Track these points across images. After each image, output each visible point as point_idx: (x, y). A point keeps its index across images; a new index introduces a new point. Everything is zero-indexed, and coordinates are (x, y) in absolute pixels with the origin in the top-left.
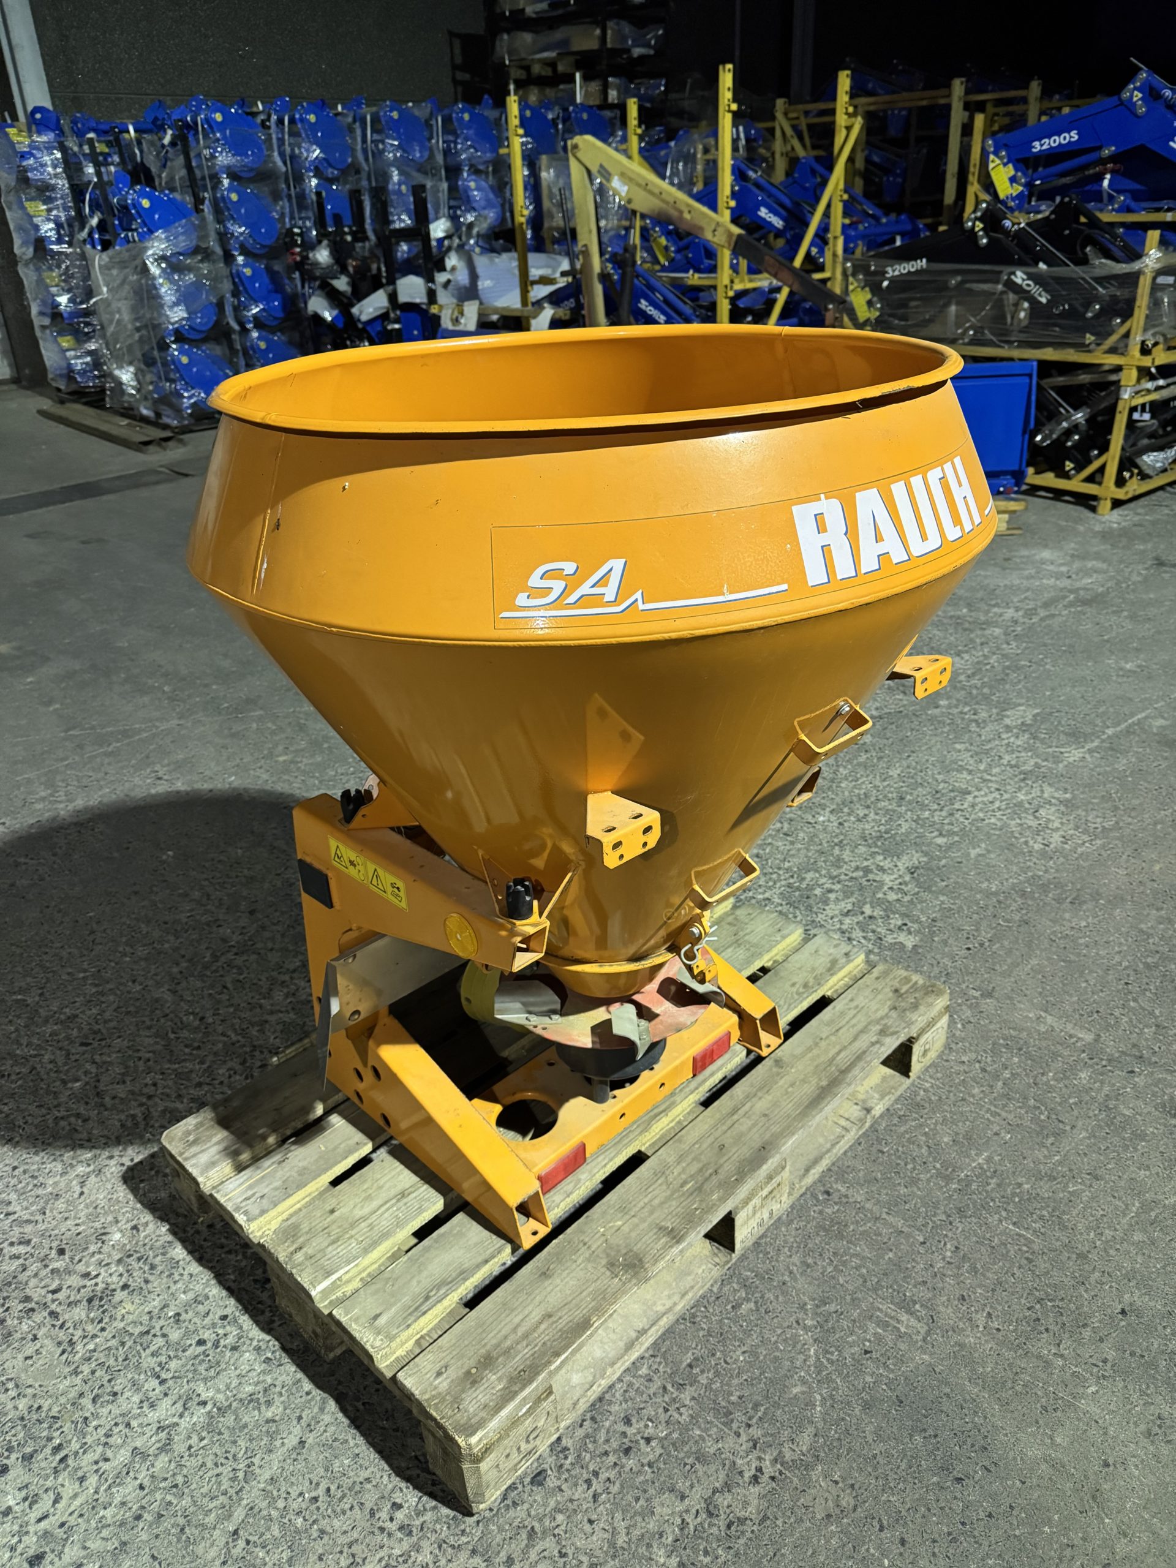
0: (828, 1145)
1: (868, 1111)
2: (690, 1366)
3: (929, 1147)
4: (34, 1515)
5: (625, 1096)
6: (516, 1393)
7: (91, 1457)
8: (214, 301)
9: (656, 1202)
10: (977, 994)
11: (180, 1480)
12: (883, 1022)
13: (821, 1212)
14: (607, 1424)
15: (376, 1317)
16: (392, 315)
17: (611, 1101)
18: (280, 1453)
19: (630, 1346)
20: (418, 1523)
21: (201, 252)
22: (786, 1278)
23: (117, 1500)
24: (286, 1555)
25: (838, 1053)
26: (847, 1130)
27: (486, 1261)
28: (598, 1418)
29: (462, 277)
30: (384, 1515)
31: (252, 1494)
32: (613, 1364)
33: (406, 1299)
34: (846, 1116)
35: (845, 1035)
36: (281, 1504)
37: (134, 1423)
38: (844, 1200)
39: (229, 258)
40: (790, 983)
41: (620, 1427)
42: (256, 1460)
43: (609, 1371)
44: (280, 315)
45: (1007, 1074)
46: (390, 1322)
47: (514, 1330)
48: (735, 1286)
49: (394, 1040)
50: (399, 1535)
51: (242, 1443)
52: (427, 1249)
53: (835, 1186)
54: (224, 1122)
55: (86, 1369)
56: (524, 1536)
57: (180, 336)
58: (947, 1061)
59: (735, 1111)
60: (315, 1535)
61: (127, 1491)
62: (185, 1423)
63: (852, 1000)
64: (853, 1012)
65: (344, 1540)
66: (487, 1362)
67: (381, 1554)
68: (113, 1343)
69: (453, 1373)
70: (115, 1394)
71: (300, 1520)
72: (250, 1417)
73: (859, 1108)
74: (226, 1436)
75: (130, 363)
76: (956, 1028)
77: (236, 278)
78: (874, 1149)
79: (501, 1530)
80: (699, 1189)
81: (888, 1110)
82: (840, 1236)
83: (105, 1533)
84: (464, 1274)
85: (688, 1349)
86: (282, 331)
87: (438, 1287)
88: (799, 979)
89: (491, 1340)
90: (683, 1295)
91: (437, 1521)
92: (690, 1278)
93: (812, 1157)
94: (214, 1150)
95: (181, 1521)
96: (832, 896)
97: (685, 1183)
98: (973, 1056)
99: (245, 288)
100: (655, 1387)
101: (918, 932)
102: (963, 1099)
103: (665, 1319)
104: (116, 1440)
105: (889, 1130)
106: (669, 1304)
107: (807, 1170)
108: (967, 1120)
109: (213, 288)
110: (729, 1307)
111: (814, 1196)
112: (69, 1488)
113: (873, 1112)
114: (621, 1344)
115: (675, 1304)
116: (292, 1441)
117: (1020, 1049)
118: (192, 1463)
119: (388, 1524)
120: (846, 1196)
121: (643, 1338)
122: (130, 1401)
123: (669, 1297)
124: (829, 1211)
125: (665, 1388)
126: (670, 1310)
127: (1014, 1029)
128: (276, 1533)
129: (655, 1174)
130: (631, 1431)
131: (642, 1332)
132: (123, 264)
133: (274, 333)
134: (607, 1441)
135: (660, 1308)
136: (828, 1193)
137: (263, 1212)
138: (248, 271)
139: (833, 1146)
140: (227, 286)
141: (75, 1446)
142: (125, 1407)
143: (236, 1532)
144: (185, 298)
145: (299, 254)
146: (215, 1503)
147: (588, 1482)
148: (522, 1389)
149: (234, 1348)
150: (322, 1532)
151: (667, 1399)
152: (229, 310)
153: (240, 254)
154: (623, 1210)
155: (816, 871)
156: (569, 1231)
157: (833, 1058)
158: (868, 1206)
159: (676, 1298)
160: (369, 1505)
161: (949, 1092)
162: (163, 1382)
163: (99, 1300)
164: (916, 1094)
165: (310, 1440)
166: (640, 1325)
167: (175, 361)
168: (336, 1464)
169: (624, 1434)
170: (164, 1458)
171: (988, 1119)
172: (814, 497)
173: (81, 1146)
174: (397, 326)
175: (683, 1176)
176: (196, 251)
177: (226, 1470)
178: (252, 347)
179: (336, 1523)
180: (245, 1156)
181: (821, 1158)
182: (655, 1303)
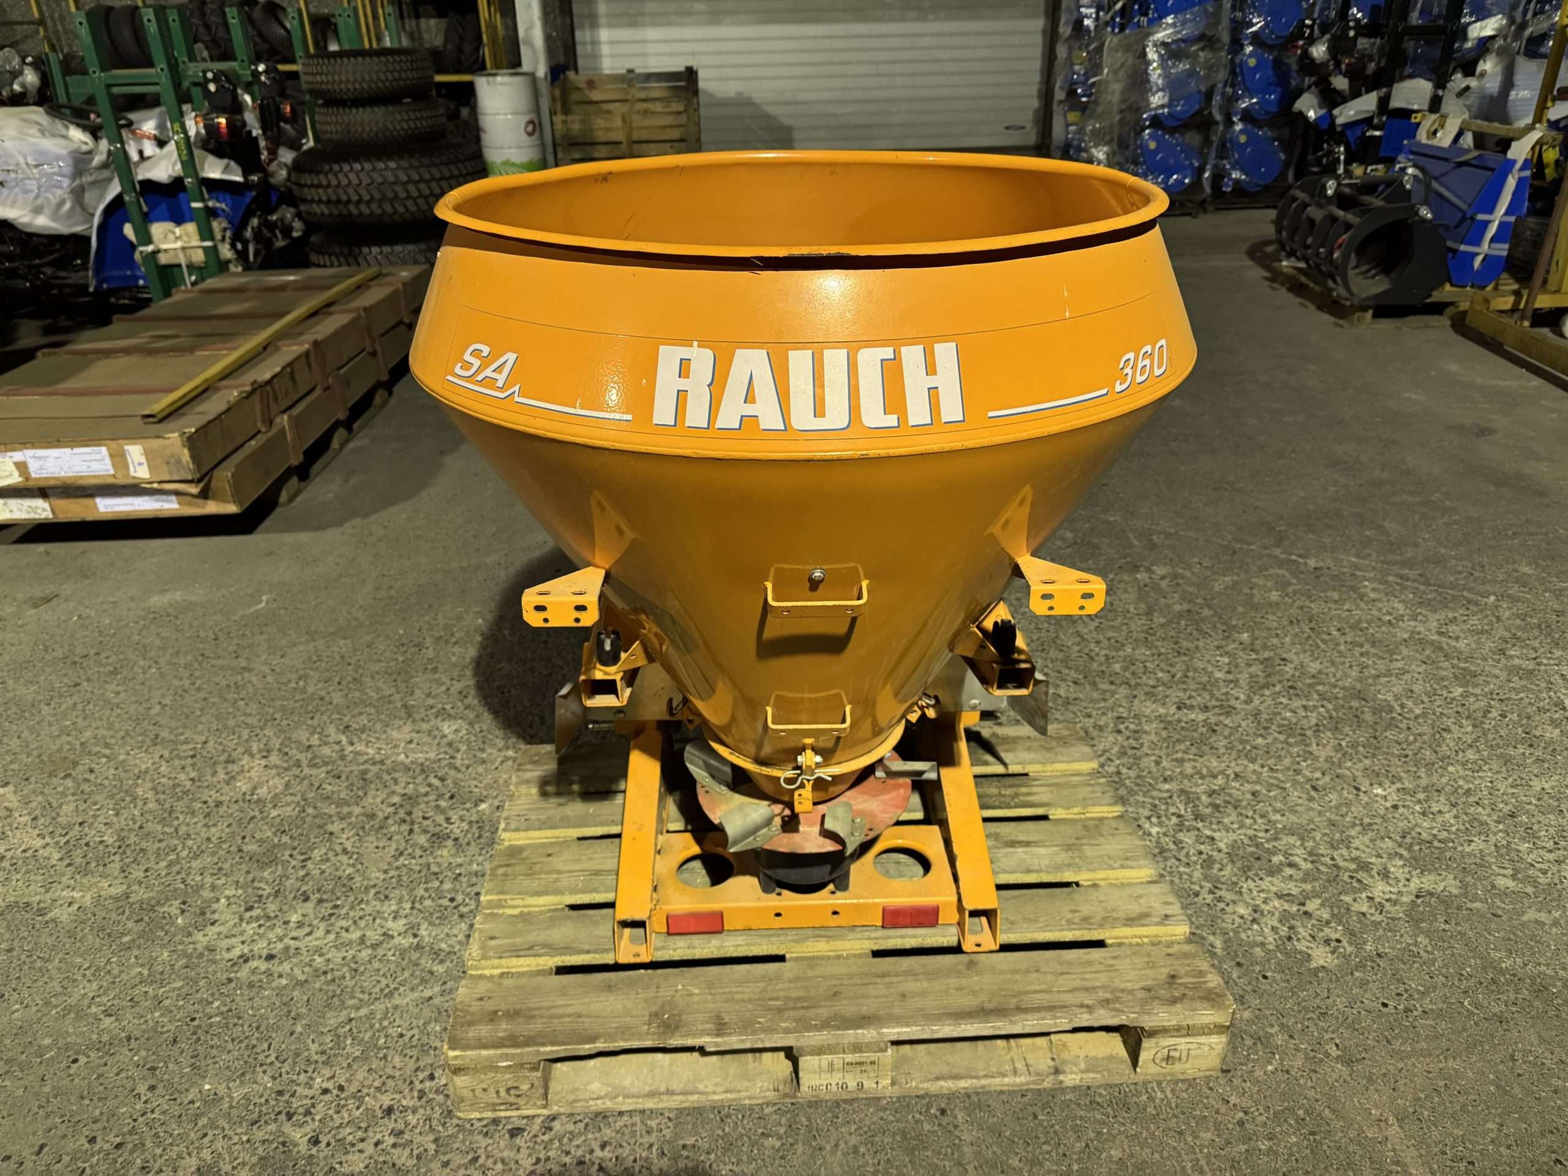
0: (982, 1073)
1: (1057, 1071)
2: (684, 1147)
3: (1087, 1145)
4: (294, 934)
5: (789, 900)
6: (503, 1046)
7: (344, 924)
8: (1203, 89)
9: (739, 996)
10: (1334, 1052)
11: (362, 969)
12: (1118, 994)
13: (917, 1122)
14: (590, 1136)
15: (492, 938)
16: (1376, 121)
17: (774, 895)
18: (415, 995)
19: (651, 1095)
20: (431, 1096)
21: (1207, 40)
22: (828, 1147)
23: (329, 956)
24: (357, 1053)
25: (1036, 992)
26: (1015, 1072)
27: (588, 952)
28: (590, 1127)
29: (1493, 85)
30: (421, 1076)
31: (379, 1007)
32: (626, 1096)
33: (519, 940)
34: (1030, 1062)
35: (1066, 982)
36: (385, 1023)
37: (378, 921)
38: (951, 1128)
39: (1236, 45)
40: (1073, 908)
41: (596, 1146)
42: (402, 989)
43: (620, 1099)
44: (1274, 109)
45: (1264, 1145)
46: (493, 948)
47: (549, 1008)
48: (783, 1120)
49: (647, 751)
50: (416, 1094)
51: (407, 974)
52: (569, 918)
53: (957, 1111)
54: (561, 761)
55: (392, 873)
56: (470, 1157)
57: (1156, 122)
58: (1211, 1089)
59: (884, 975)
60: (381, 1055)
61: (336, 956)
62: (397, 940)
63: (1114, 958)
64: (1102, 968)
65: (389, 1071)
66: (513, 1015)
67: (398, 1096)
68: (418, 868)
69: (489, 1006)
70: (387, 897)
71: (382, 1041)
72: (426, 963)
73: (1052, 1063)
74: (404, 963)
75: (1107, 143)
76: (1263, 1067)
77: (1236, 70)
78: (1030, 1110)
79: (463, 1142)
80: (780, 1010)
81: (1089, 1088)
82: (911, 1151)
83: (306, 969)
84: (568, 950)
85: (696, 1134)
86: (1270, 125)
87: (544, 946)
88: (1086, 909)
89: (534, 1002)
90: (726, 1092)
91: (440, 1105)
92: (746, 1084)
93: (955, 1071)
94: (537, 773)
95: (338, 992)
96: (1288, 871)
97: (777, 999)
98: (1246, 1102)
99: (1244, 80)
100: (646, 1140)
101: (1346, 957)
102: (1180, 1133)
103: (696, 1097)
104: (362, 924)
105: (1067, 1105)
106: (710, 1089)
107: (937, 1079)
108: (1161, 1153)
109: (1208, 76)
110: (760, 1131)
111: (929, 1106)
112: (320, 933)
113: (1061, 1077)
114: (647, 1089)
115: (714, 1093)
116: (428, 993)
117: (1313, 1133)
118: (376, 965)
119: (417, 1083)
120: (956, 1127)
121: (665, 1098)
122: (391, 906)
123: (717, 1084)
124: (927, 1127)
125: (651, 1146)
126: (706, 1094)
127: (1333, 1111)
128: (366, 1038)
129: (763, 977)
130: (598, 1153)
131: (670, 1093)
132: (1127, 48)
133: (1260, 128)
134: (578, 1146)
135: (701, 1087)
136: (943, 1112)
137: (517, 830)
138: (1252, 62)
139: (986, 1076)
140: (1222, 75)
141: (344, 911)
142: (385, 908)
143: (351, 1020)
144: (1173, 85)
145: (1302, 47)
146: (361, 996)
147: (538, 1160)
148: (509, 1047)
149: (462, 916)
150: (385, 1057)
151: (644, 1154)
152: (1217, 99)
153: (1251, 44)
154: (710, 985)
155: (1302, 839)
156: (660, 971)
157: (1026, 993)
158: (967, 1149)
159: (720, 1089)
160: (421, 1063)
161: (1175, 1116)
162: (412, 908)
163: (438, 838)
164: (1138, 1094)
165: (437, 1001)
166: (675, 1086)
167: (1143, 146)
168: (433, 1025)
169: (592, 1152)
170: (369, 951)
171: (1183, 1168)
172: (688, 343)
173: (524, 739)
174: (1377, 133)
175: (781, 994)
176: (1202, 37)
177: (384, 982)
178: (1231, 140)
179: (397, 1059)
180: (550, 789)
181: (962, 1078)
182: (701, 1081)
